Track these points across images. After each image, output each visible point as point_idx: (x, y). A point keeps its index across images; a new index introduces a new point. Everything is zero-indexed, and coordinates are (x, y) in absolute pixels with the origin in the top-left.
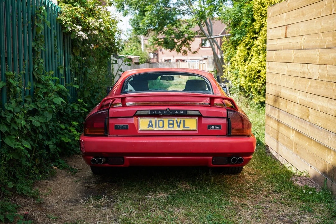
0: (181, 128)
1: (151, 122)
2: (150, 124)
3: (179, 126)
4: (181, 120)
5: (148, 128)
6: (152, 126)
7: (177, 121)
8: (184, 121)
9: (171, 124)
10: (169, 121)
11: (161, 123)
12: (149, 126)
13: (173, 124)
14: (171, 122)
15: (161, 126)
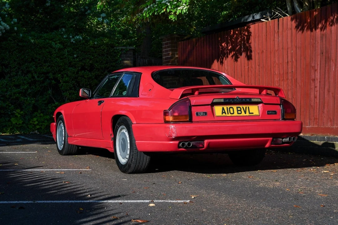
0: (248, 114)
1: (223, 109)
2: (224, 111)
3: (245, 113)
4: (246, 107)
5: (222, 114)
6: (225, 113)
7: (243, 107)
8: (248, 107)
9: (239, 111)
10: (237, 108)
11: (231, 109)
13: (241, 110)
14: (239, 109)
15: (232, 112)
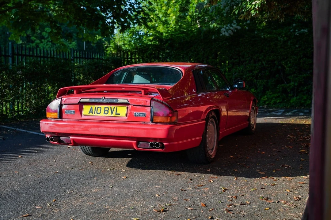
1: (92, 108)
2: (91, 111)
3: (112, 113)
4: (114, 108)
5: (89, 113)
6: (92, 112)
7: (111, 108)
8: (117, 108)
9: (106, 111)
10: (105, 108)
11: (99, 109)
12: (90, 112)
13: (108, 111)
14: (107, 109)
15: (99, 112)
